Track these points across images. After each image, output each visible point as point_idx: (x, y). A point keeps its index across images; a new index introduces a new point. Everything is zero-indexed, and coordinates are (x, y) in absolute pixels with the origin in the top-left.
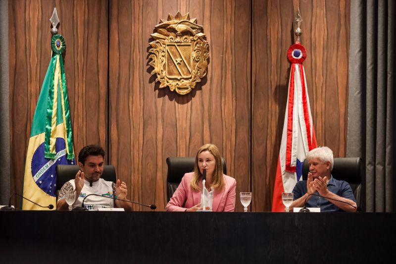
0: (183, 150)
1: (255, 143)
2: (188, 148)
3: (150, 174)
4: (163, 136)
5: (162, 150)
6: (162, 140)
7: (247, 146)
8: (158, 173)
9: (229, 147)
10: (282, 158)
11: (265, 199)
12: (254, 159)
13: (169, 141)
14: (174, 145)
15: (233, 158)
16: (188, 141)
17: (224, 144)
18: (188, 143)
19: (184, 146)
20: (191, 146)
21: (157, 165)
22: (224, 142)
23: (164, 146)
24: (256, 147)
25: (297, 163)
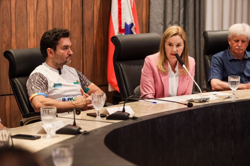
0: (32, 17)
1: (85, 7)
2: (35, 14)
3: (6, 40)
4: (16, 4)
5: (15, 17)
6: (15, 8)
7: (80, 10)
8: (12, 39)
9: (66, 12)
10: (115, 22)
11: (92, 56)
12: (85, 23)
13: (20, 8)
14: (25, 12)
15: (70, 22)
16: (36, 7)
17: (63, 9)
18: (35, 10)
19: (33, 12)
20: (38, 13)
21: (11, 31)
22: (63, 8)
23: (17, 13)
24: (86, 11)
25: (125, 26)
